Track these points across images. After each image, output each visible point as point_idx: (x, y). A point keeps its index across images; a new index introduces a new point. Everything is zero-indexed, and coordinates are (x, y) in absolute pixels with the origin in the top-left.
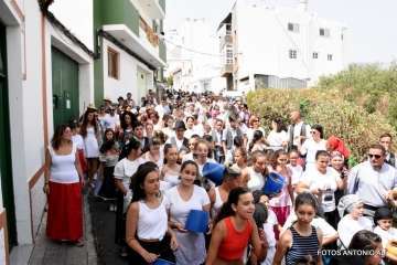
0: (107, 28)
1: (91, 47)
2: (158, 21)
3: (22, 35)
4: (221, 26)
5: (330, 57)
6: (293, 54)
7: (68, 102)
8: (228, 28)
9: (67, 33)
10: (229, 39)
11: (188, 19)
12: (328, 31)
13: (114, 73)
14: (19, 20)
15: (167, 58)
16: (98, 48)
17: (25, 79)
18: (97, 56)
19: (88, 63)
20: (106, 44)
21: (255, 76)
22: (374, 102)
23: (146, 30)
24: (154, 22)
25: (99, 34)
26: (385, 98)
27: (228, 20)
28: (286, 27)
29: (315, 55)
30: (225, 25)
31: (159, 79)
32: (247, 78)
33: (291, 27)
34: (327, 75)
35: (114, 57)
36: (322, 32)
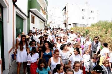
0: (31, 10)
1: (27, 15)
2: (46, 8)
3: (8, 10)
4: (63, 10)
5: (94, 19)
6: (83, 18)
7: (20, 30)
8: (65, 10)
9: (20, 10)
10: (65, 13)
11: (54, 8)
12: (93, 11)
13: (33, 22)
14: (7, 6)
15: (48, 18)
16: (29, 15)
17: (8, 22)
18: (28, 17)
19: (26, 19)
20: (31, 14)
21: (73, 24)
22: (107, 31)
23: (42, 10)
24: (44, 8)
25: (29, 11)
26: (110, 30)
27: (65, 8)
28: (82, 10)
29: (90, 18)
30: (64, 10)
31: (46, 24)
32: (71, 24)
33: (83, 10)
34: (93, 23)
35: (33, 18)
36: (92, 12)
